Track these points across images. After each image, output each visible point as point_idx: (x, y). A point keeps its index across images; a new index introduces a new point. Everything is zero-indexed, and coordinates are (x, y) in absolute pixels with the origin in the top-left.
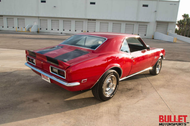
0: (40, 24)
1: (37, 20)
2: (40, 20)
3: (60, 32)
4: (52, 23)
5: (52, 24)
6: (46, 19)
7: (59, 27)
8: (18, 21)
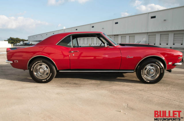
0: (149, 39)
1: (146, 36)
2: (149, 35)
3: (169, 46)
4: (160, 37)
5: (160, 39)
6: (155, 34)
7: (168, 41)
8: (129, 38)
